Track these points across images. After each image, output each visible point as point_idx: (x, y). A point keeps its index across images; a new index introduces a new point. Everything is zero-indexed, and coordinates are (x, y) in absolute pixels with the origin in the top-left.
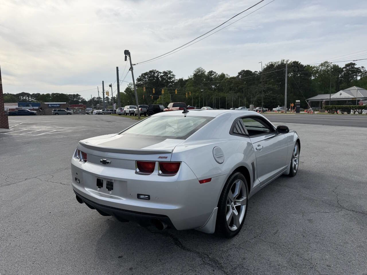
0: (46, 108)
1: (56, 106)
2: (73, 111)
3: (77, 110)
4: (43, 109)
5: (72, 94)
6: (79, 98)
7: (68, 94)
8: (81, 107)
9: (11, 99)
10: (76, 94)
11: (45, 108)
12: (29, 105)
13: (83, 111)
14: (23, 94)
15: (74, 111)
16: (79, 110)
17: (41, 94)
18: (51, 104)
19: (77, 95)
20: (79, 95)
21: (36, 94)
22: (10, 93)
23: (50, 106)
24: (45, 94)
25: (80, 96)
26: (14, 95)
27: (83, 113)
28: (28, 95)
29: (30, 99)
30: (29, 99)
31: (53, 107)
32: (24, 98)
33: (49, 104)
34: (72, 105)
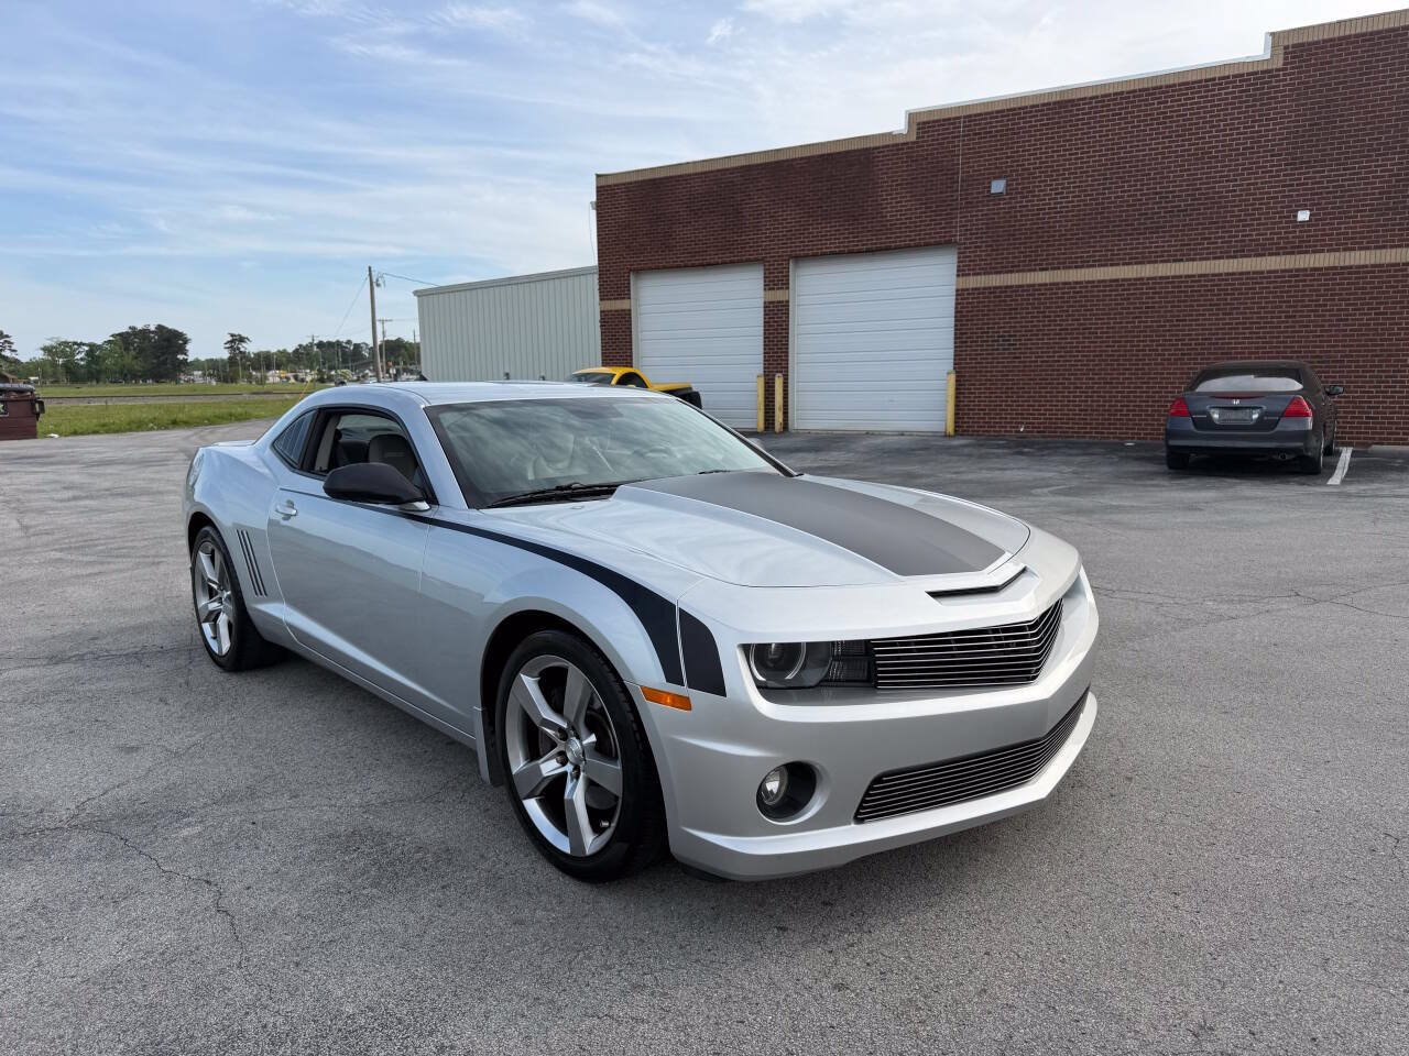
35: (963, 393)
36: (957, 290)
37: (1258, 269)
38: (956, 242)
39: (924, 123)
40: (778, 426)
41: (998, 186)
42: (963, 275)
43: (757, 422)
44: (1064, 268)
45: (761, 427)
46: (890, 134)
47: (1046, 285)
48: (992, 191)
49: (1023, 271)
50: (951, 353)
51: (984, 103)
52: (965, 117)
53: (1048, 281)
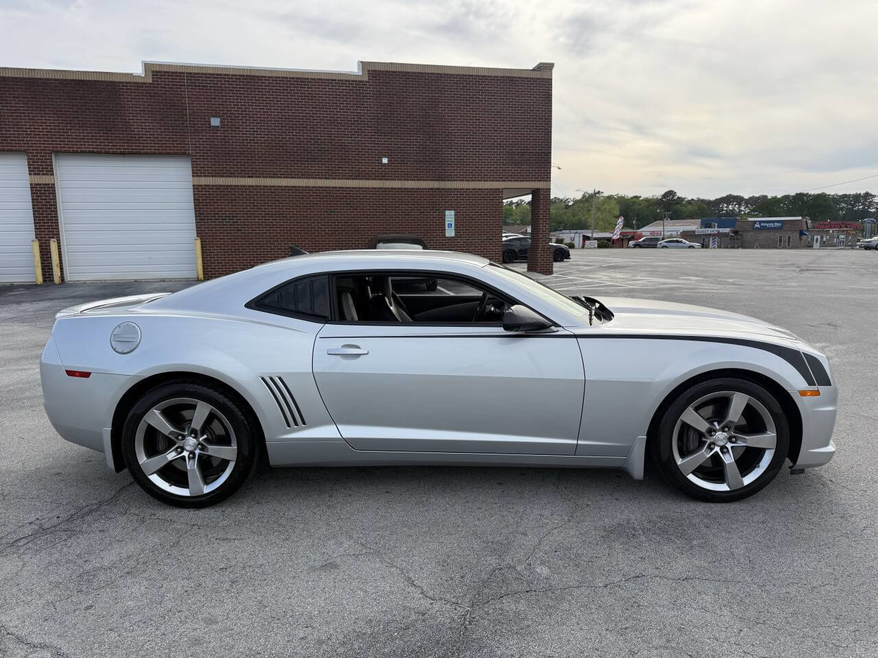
0: (748, 231)
1: (771, 225)
2: (822, 238)
3: (832, 237)
4: (740, 233)
5: (852, 192)
6: (870, 202)
7: (840, 194)
8: (846, 227)
9: (699, 210)
10: (862, 192)
11: (744, 231)
12: (711, 224)
13: (850, 238)
14: (729, 199)
15: (824, 239)
16: (838, 237)
17: (769, 198)
18: (760, 222)
19: (867, 195)
20: (871, 195)
21: (758, 198)
22: (701, 198)
23: (758, 226)
24: (778, 197)
25: (874, 196)
26: (709, 203)
27: (850, 244)
28: (738, 200)
29: (742, 208)
30: (740, 211)
31: (763, 229)
32: (730, 206)
33: (755, 222)
34: (821, 223)
35: (206, 253)
36: (194, 186)
37: (367, 186)
38: (189, 154)
39: (157, 72)
40: (57, 279)
41: (215, 122)
42: (197, 176)
43: (36, 277)
44: (263, 177)
45: (40, 280)
46: (131, 74)
47: (253, 186)
48: (212, 124)
49: (238, 177)
50: (194, 226)
51: (200, 67)
52: (187, 73)
53: (254, 184)
